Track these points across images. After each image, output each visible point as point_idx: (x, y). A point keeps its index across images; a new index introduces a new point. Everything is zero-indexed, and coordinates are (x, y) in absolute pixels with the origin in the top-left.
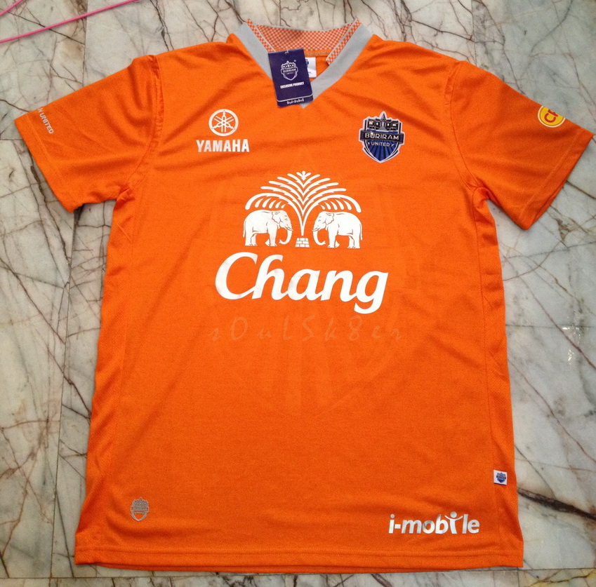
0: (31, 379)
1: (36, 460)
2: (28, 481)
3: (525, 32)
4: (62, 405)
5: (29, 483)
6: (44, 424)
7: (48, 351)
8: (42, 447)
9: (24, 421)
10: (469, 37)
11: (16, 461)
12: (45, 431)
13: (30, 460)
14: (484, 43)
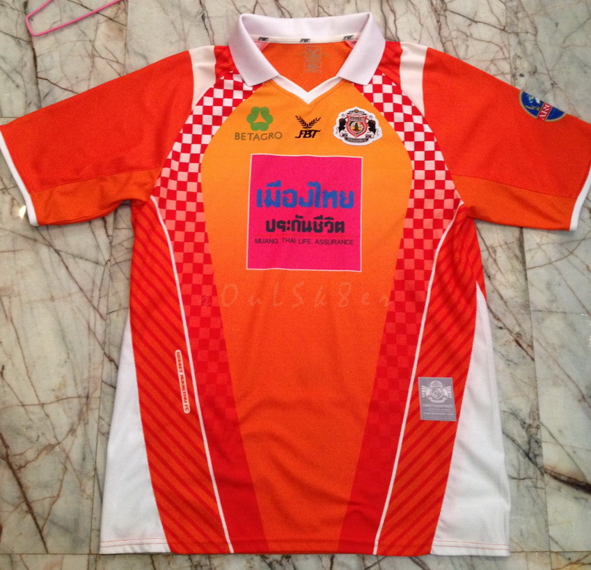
0: (71, 355)
1: (76, 436)
2: (68, 457)
3: (557, 25)
4: (102, 381)
5: (69, 459)
6: (84, 400)
7: (89, 328)
8: (82, 423)
9: (64, 397)
10: (503, 28)
11: (55, 437)
12: (85, 407)
13: (70, 436)
14: (517, 34)
